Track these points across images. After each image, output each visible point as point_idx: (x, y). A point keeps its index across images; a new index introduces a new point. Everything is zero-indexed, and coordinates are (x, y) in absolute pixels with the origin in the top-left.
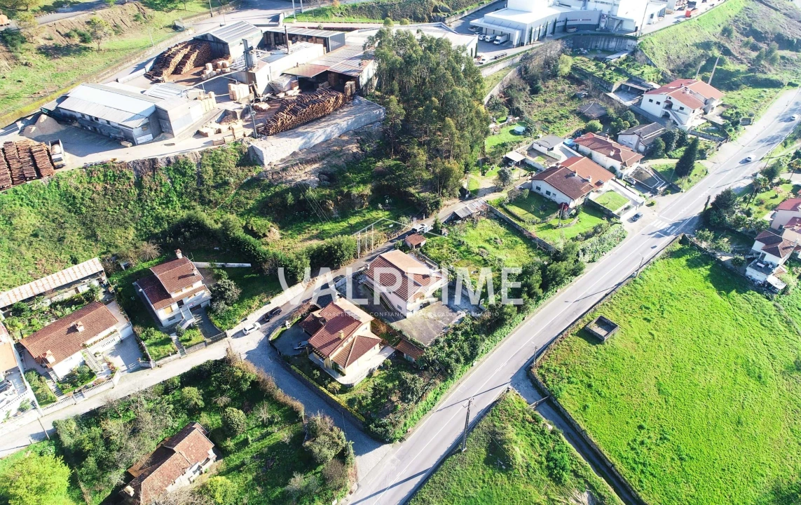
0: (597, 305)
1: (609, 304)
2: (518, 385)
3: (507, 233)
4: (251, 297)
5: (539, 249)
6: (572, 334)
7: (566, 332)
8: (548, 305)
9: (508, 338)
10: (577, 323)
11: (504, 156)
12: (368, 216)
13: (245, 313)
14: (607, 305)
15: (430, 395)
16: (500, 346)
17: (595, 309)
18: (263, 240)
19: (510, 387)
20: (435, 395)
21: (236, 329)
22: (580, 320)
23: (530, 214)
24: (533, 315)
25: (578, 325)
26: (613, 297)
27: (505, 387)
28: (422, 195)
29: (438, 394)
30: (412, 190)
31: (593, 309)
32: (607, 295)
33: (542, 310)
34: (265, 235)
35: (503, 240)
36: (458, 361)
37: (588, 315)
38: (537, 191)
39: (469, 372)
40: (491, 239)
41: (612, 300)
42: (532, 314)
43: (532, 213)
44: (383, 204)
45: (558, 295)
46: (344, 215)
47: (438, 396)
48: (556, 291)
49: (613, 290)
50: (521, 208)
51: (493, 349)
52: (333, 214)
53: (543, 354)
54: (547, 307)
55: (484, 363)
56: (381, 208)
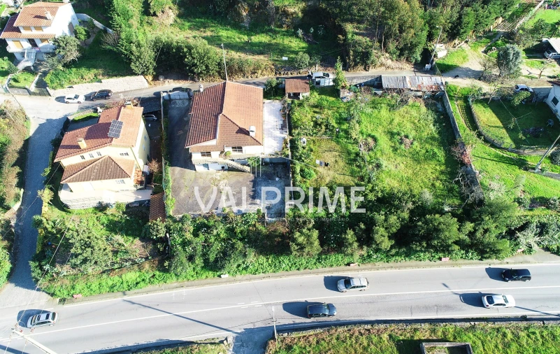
0: (483, 323)
1: (510, 336)
2: (242, 345)
3: (433, 138)
4: (89, 67)
5: (457, 182)
6: (390, 336)
7: (382, 326)
8: (409, 270)
9: (302, 274)
10: (417, 326)
11: (544, 39)
12: (279, 40)
13: (75, 80)
14: (504, 335)
15: (131, 276)
16: (280, 276)
17: (473, 327)
18: (151, 18)
19: (230, 340)
20: (138, 280)
21: (60, 92)
22: (426, 326)
23: (504, 130)
24: (370, 269)
25: (416, 330)
26: (531, 330)
27: (225, 334)
28: (357, 38)
29: (143, 280)
30: (349, 27)
31: (468, 325)
32: (524, 318)
33: (389, 270)
34: (155, 14)
35: (416, 143)
36: (191, 258)
37: (450, 328)
38: (551, 104)
39: (208, 280)
40: (398, 134)
41: (522, 334)
42: (369, 266)
43: (508, 130)
44: (306, 32)
45: (439, 266)
46: (255, 28)
47: (142, 284)
48: (440, 259)
49: (542, 320)
50: (496, 115)
51: (267, 274)
52: (243, 22)
53: (311, 332)
54: (403, 270)
55: (238, 283)
56: (300, 35)
